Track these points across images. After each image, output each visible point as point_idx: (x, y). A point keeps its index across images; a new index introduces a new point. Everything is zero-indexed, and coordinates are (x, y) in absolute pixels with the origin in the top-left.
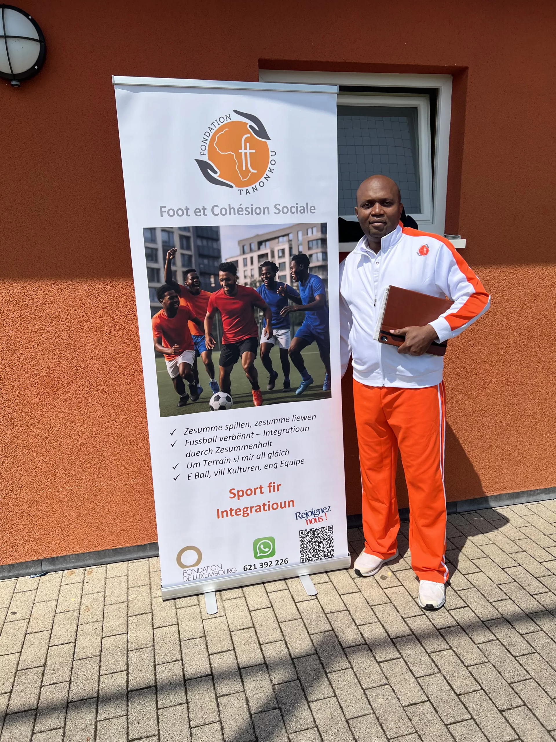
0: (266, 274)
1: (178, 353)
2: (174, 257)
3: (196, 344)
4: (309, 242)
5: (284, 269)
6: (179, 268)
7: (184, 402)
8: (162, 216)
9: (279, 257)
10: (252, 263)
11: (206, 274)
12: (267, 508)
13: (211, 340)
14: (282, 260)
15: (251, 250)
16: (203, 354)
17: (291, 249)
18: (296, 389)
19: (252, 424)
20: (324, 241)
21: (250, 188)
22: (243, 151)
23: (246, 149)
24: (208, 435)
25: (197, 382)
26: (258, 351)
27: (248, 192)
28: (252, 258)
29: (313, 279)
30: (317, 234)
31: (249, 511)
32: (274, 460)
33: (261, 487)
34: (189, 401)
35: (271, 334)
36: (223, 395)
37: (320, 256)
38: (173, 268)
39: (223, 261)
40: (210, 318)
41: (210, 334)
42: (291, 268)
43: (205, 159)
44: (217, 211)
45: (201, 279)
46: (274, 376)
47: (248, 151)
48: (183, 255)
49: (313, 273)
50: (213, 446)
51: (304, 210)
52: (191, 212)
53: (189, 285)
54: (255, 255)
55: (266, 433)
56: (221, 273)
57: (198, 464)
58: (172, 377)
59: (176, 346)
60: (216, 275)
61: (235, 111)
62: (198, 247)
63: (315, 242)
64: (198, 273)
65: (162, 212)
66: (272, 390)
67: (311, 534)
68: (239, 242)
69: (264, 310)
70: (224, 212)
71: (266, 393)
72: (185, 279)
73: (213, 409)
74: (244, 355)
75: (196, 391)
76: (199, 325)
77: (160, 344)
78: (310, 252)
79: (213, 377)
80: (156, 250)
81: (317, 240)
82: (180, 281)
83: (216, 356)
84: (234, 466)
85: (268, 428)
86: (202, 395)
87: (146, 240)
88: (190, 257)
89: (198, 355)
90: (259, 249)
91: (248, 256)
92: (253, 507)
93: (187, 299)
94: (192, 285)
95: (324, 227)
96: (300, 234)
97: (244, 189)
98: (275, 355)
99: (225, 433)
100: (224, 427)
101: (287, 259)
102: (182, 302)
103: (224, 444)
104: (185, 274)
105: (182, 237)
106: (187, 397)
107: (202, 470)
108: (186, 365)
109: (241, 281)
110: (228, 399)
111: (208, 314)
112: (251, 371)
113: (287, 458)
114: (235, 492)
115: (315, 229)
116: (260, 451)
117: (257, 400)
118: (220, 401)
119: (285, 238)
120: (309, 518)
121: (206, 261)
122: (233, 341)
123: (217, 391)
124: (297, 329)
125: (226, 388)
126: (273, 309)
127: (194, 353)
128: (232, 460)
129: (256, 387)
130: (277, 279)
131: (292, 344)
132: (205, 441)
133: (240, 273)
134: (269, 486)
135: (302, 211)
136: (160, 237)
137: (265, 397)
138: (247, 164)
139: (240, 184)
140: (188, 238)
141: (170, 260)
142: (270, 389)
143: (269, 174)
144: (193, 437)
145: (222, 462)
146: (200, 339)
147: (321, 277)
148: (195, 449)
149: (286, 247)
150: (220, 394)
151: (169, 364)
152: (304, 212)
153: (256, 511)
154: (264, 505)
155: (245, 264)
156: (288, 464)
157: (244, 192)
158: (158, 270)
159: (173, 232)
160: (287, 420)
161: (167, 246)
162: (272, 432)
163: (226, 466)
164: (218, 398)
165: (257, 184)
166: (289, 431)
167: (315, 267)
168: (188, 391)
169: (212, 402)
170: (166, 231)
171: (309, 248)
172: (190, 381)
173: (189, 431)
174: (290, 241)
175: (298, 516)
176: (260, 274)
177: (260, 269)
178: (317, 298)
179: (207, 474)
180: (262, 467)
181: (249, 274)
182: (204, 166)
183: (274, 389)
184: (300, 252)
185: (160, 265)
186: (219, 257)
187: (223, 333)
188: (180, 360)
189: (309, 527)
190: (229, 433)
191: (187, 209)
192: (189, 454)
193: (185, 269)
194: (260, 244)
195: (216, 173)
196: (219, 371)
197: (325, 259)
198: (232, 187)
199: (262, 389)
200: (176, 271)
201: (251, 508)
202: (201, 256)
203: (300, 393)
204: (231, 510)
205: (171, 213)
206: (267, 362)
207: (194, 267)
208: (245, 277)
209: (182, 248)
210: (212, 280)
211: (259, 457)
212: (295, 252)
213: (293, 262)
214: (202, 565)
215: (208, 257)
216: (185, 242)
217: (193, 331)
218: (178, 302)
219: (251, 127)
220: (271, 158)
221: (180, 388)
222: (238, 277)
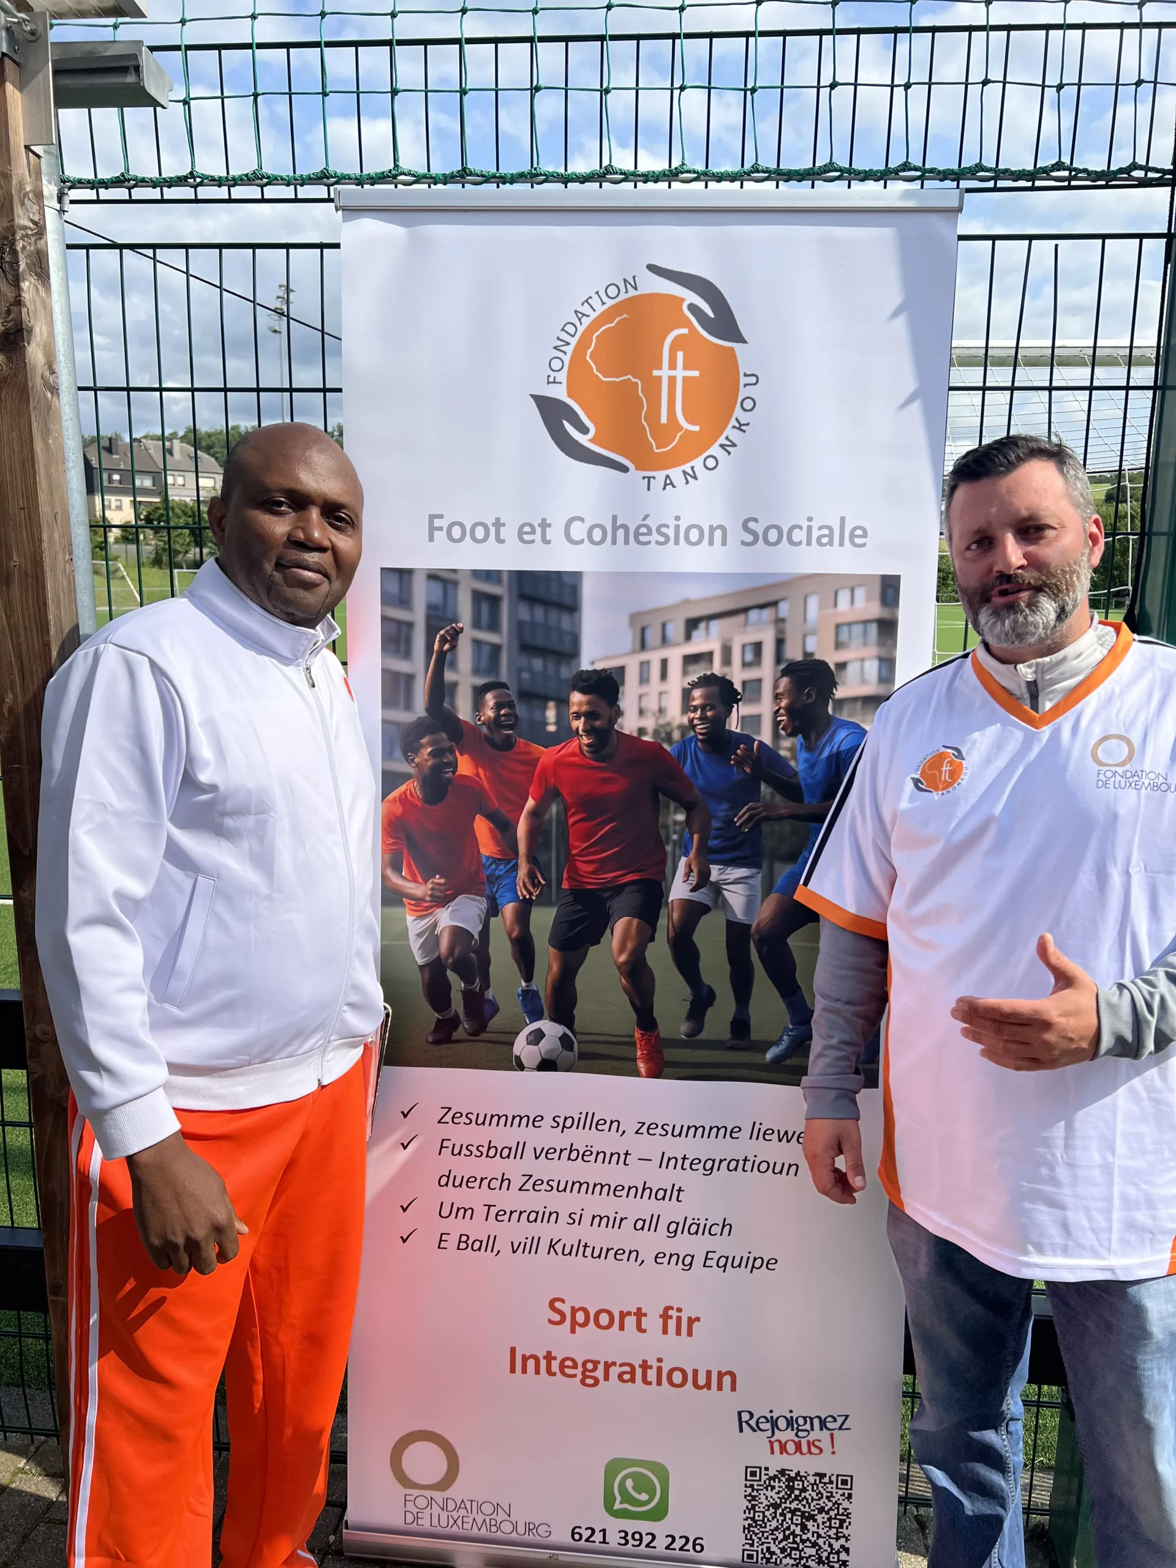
0: (703, 707)
1: (442, 900)
2: (453, 647)
3: (492, 880)
4: (838, 627)
5: (756, 698)
6: (463, 676)
7: (445, 1031)
8: (431, 539)
9: (745, 665)
10: (664, 675)
11: (534, 697)
12: (652, 1375)
13: (531, 876)
14: (751, 674)
15: (664, 641)
16: (509, 909)
17: (780, 643)
18: (766, 1046)
19: (630, 1126)
20: (887, 628)
21: (676, 474)
22: (664, 373)
23: (673, 366)
24: (504, 1136)
25: (486, 984)
26: (662, 922)
27: (668, 482)
28: (664, 663)
29: (842, 734)
30: (868, 606)
31: (599, 1373)
32: (684, 1244)
33: (640, 1314)
34: (460, 1033)
35: (704, 876)
36: (552, 1029)
37: (872, 668)
38: (449, 676)
39: (586, 665)
40: (535, 814)
41: (532, 859)
42: (777, 697)
43: (560, 393)
44: (578, 531)
45: (521, 710)
46: (702, 999)
47: (680, 373)
48: (477, 643)
49: (844, 716)
50: (515, 1169)
51: (831, 536)
52: (509, 533)
53: (488, 724)
54: (675, 656)
55: (665, 1161)
56: (577, 697)
57: (467, 1211)
58: (420, 961)
59: (438, 879)
60: (563, 702)
61: (652, 268)
62: (519, 626)
63: (857, 630)
64: (513, 693)
65: (432, 529)
66: (692, 1040)
67: (780, 1484)
68: (633, 618)
69: (689, 807)
71: (675, 1043)
72: (478, 704)
73: (521, 1067)
74: (620, 925)
75: (479, 1008)
76: (504, 827)
77: (398, 869)
78: (841, 656)
79: (528, 978)
80: (410, 625)
81: (865, 622)
82: (464, 710)
83: (543, 920)
84: (569, 1235)
85: (677, 1147)
86: (495, 1023)
87: (389, 600)
88: (496, 649)
89: (494, 910)
90: (688, 637)
91: (654, 657)
92: (614, 1364)
93: (478, 760)
94: (496, 723)
95: (889, 588)
96: (813, 603)
97: (660, 475)
98: (710, 939)
99: (546, 1136)
100: (548, 1122)
101: (767, 671)
102: (465, 766)
103: (543, 1169)
104: (479, 692)
105: (478, 597)
106: (455, 1022)
107: (477, 1229)
108: (459, 934)
109: (629, 724)
110: (565, 1041)
111: (530, 803)
112: (637, 975)
113: (722, 1245)
114: (566, 1309)
115: (860, 593)
116: (645, 1207)
117: (648, 1059)
118: (544, 1045)
119: (767, 614)
120: (778, 1435)
121: (538, 664)
122: (592, 882)
123: (536, 1015)
124: (783, 871)
125: (563, 1012)
126: (716, 807)
127: (482, 904)
128: (564, 1218)
129: (646, 1019)
130: (733, 725)
131: (765, 911)
132: (491, 1151)
133: (628, 700)
134: (665, 1317)
135: (825, 540)
136: (421, 594)
137: (672, 1054)
138: (672, 407)
139: (647, 462)
140: (494, 601)
141: (442, 655)
142: (691, 1034)
143: (735, 435)
144: (461, 1134)
145: (535, 1216)
146: (502, 870)
148: (463, 1167)
149: (768, 639)
150: (546, 1025)
151: (414, 925)
152: (831, 543)
153: (620, 1377)
154: (645, 1366)
155: (645, 677)
156: (726, 1263)
157: (658, 483)
158: (410, 678)
159: (455, 584)
160: (733, 1133)
161: (439, 617)
162: (684, 1162)
163: (545, 1231)
164: (537, 1037)
165: (698, 463)
166: (738, 1165)
167: (854, 700)
168: (457, 1003)
169: (521, 1046)
170: (443, 580)
171: (839, 645)
172: (467, 979)
173: (450, 1116)
174: (779, 621)
175: (745, 1421)
176: (686, 706)
177: (686, 694)
179: (488, 1244)
180: (648, 1255)
181: (651, 704)
182: (552, 412)
183: (702, 1036)
184: (807, 654)
185: (417, 665)
186: (573, 654)
188: (445, 918)
189: (776, 1463)
190: (560, 1140)
191: (498, 524)
192: (447, 1180)
193: (480, 681)
194: (692, 624)
195: (584, 430)
196: (548, 960)
197: (887, 676)
198: (625, 469)
199: (665, 1030)
200: (455, 685)
201: (608, 1366)
202: (527, 648)
203: (777, 1060)
204: (549, 1357)
205: (456, 532)
206: (686, 955)
207: (504, 677)
208: (641, 712)
209: (477, 624)
210: (551, 714)
211: (641, 1225)
212: (793, 653)
213: (784, 681)
214: (456, 1491)
215: (543, 652)
216: (485, 608)
217: (487, 847)
218: (454, 765)
219: (693, 308)
220: (743, 393)
221: (438, 993)
222: (619, 713)
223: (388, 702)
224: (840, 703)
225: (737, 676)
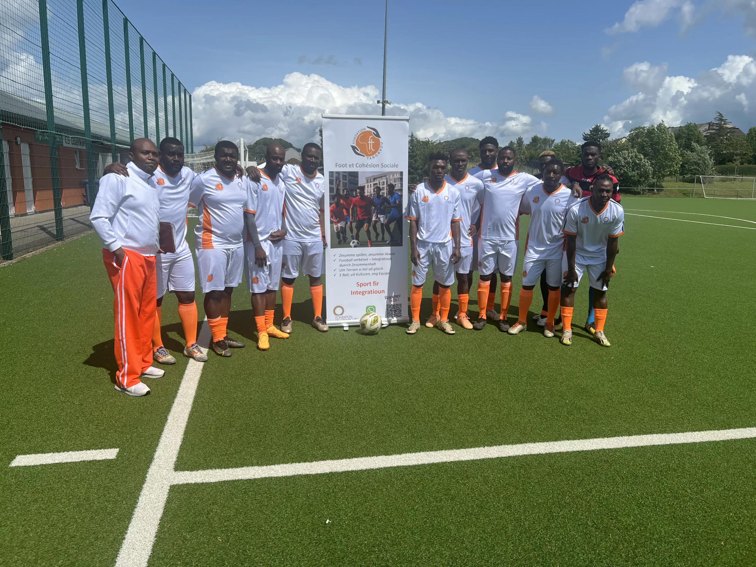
0: (376, 191)
1: (338, 222)
2: (340, 183)
3: (346, 219)
4: (395, 179)
5: (384, 190)
7: (340, 243)
8: (336, 167)
9: (382, 185)
10: (371, 187)
12: (372, 292)
13: (352, 218)
14: (383, 186)
15: (371, 182)
16: (349, 223)
18: (387, 241)
19: (368, 255)
20: (401, 179)
21: (372, 157)
22: (370, 142)
23: (371, 141)
24: (349, 258)
25: (346, 235)
26: (371, 224)
28: (371, 185)
29: (396, 195)
30: (399, 176)
31: (365, 293)
32: (376, 271)
33: (370, 283)
35: (377, 216)
36: (356, 241)
37: (400, 185)
38: (339, 188)
39: (359, 185)
41: (352, 215)
42: (387, 190)
43: (355, 145)
44: (358, 165)
45: (350, 192)
46: (377, 235)
47: (372, 142)
48: (343, 182)
49: (396, 192)
50: (351, 263)
51: (393, 166)
52: (348, 166)
53: (345, 195)
54: (372, 184)
55: (373, 259)
56: (358, 190)
57: (344, 270)
58: (336, 232)
59: (338, 219)
60: (356, 191)
61: (368, 127)
62: (349, 180)
63: (397, 179)
64: (349, 190)
65: (336, 165)
66: (376, 241)
67: (391, 307)
68: (366, 178)
69: (375, 206)
70: (360, 166)
72: (343, 192)
73: (351, 247)
74: (365, 225)
75: (345, 239)
76: (348, 211)
77: (332, 218)
78: (395, 183)
79: (352, 233)
81: (398, 178)
82: (341, 193)
84: (359, 272)
85: (374, 257)
87: (330, 176)
88: (346, 183)
89: (347, 223)
90: (374, 181)
91: (369, 184)
92: (366, 291)
93: (343, 200)
94: (346, 195)
95: (401, 173)
96: (391, 176)
97: (369, 157)
98: (378, 226)
100: (356, 255)
101: (385, 186)
102: (342, 201)
103: (355, 263)
104: (344, 190)
105: (343, 175)
106: (341, 241)
107: (346, 273)
108: (342, 227)
109: (366, 194)
110: (358, 243)
111: (352, 207)
112: (368, 232)
113: (381, 271)
114: (359, 284)
115: (397, 174)
116: (370, 267)
117: (370, 244)
119: (385, 177)
120: (391, 299)
121: (352, 185)
122: (361, 218)
123: (353, 239)
124: (388, 215)
125: (357, 238)
126: (379, 206)
127: (345, 222)
128: (359, 270)
129: (370, 239)
130: (381, 194)
131: (386, 221)
132: (347, 260)
133: (366, 191)
134: (374, 283)
136: (335, 175)
137: (373, 243)
138: (371, 147)
139: (367, 155)
140: (346, 176)
141: (338, 184)
142: (376, 240)
143: (380, 151)
144: (343, 258)
145: (354, 270)
146: (348, 217)
147: (399, 194)
148: (343, 263)
149: (385, 181)
150: (355, 241)
151: (335, 226)
153: (368, 293)
156: (382, 274)
157: (369, 158)
158: (333, 188)
159: (340, 173)
160: (383, 254)
162: (375, 259)
163: (356, 272)
165: (375, 155)
166: (383, 259)
167: (397, 190)
168: (342, 238)
170: (338, 173)
172: (343, 234)
173: (341, 255)
174: (387, 179)
175: (386, 298)
176: (374, 191)
177: (374, 189)
178: (398, 202)
179: (347, 275)
180: (371, 274)
181: (369, 191)
182: (354, 148)
183: (378, 240)
184: (391, 183)
185: (334, 186)
186: (358, 184)
188: (339, 225)
189: (391, 304)
190: (357, 258)
191: (346, 164)
192: (341, 265)
193: (344, 188)
194: (374, 179)
195: (358, 150)
196: (355, 231)
197: (402, 186)
198: (364, 156)
199: (372, 240)
202: (351, 183)
203: (388, 243)
204: (357, 292)
205: (340, 166)
206: (375, 228)
207: (347, 187)
208: (368, 192)
209: (343, 179)
210: (354, 193)
211: (370, 269)
212: (389, 183)
213: (388, 187)
214: (344, 315)
216: (344, 177)
217: (345, 214)
218: (340, 201)
219: (373, 133)
220: (381, 145)
221: (338, 237)
222: (364, 192)
223: (330, 192)
224: (395, 190)
225: (381, 187)
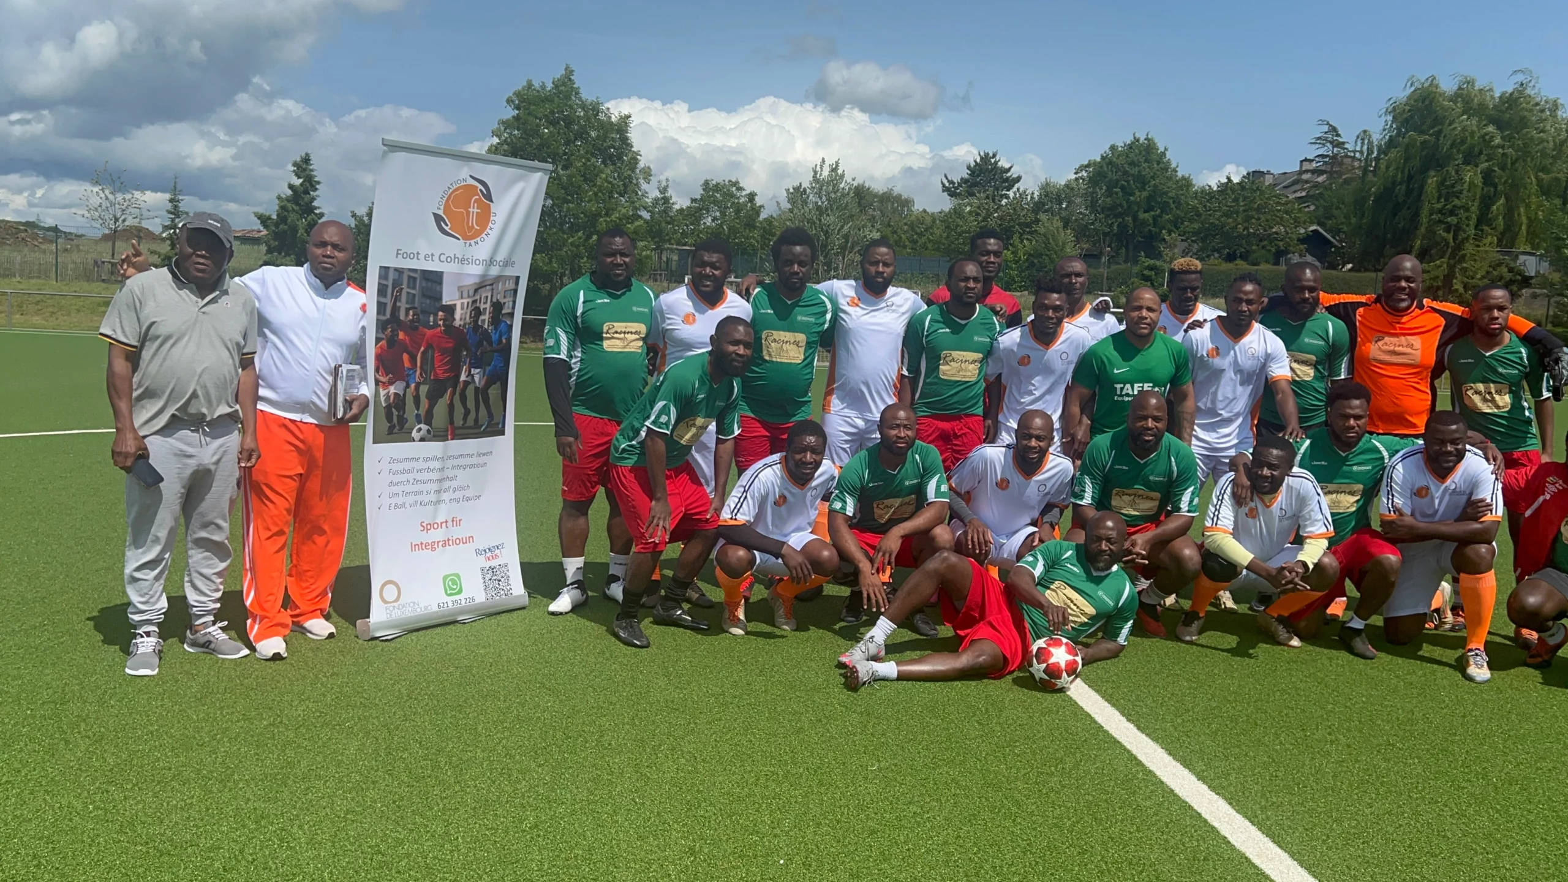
0: (474, 317)
1: (391, 383)
2: (400, 295)
3: (408, 375)
4: (504, 291)
6: (403, 305)
7: (391, 431)
8: (397, 257)
11: (426, 313)
12: (451, 542)
13: (421, 374)
14: (485, 306)
15: (467, 296)
16: (413, 386)
17: (492, 296)
18: (482, 426)
20: (515, 291)
21: (472, 242)
22: (471, 210)
23: (474, 207)
24: (408, 465)
25: (404, 413)
28: (467, 303)
29: (503, 325)
30: (512, 285)
31: (436, 546)
32: (458, 494)
33: (446, 522)
34: (395, 431)
35: (470, 371)
39: (444, 303)
40: (423, 353)
41: (421, 368)
42: (489, 313)
43: (441, 213)
44: (443, 258)
45: (421, 317)
46: (467, 412)
47: (476, 210)
49: (504, 319)
50: (410, 477)
51: (505, 264)
52: (421, 257)
53: (410, 321)
55: (454, 468)
56: (440, 313)
57: (397, 495)
58: (384, 405)
59: (391, 376)
61: (471, 176)
62: (422, 288)
63: (509, 292)
64: (419, 311)
65: (398, 254)
67: (490, 572)
68: (458, 288)
69: (467, 350)
70: (449, 260)
71: (459, 428)
72: (407, 314)
73: (414, 441)
74: (446, 392)
75: (402, 421)
76: (413, 359)
77: (379, 373)
79: (418, 410)
80: (387, 286)
81: (511, 290)
83: (424, 389)
84: (426, 499)
85: (456, 463)
86: (407, 426)
87: (380, 277)
88: (414, 295)
89: (408, 386)
90: (474, 295)
91: (464, 301)
92: (440, 541)
93: (406, 334)
94: (412, 321)
95: (518, 278)
96: (500, 284)
97: (468, 242)
98: (470, 393)
99: (421, 465)
100: (422, 459)
101: (488, 305)
102: (401, 335)
103: (419, 476)
104: (407, 310)
105: (410, 277)
106: (394, 426)
107: (400, 500)
108: (396, 394)
111: (422, 349)
112: (451, 406)
113: (468, 493)
114: (425, 525)
115: (511, 281)
117: (451, 434)
118: (421, 432)
119: (491, 288)
120: (488, 555)
121: (428, 301)
122: (441, 377)
123: (419, 423)
124: (488, 369)
125: (427, 421)
126: (473, 349)
127: (404, 384)
128: (425, 493)
129: (452, 423)
130: (480, 322)
131: (483, 382)
132: (405, 471)
134: (453, 521)
136: (392, 275)
137: (457, 432)
138: (473, 221)
139: (466, 238)
140: (415, 279)
141: (396, 296)
142: (464, 424)
143: (490, 232)
144: (396, 467)
145: (416, 493)
146: (411, 372)
147: (509, 323)
148: (396, 478)
150: (422, 426)
151: (384, 393)
152: (505, 266)
153: (443, 546)
154: (449, 540)
156: (468, 499)
157: (468, 245)
158: (385, 304)
159: (403, 272)
160: (471, 456)
161: (396, 284)
162: (458, 467)
164: (420, 430)
165: (478, 239)
166: (471, 466)
168: (395, 420)
169: (414, 434)
170: (399, 271)
171: (505, 297)
172: (398, 411)
173: (393, 461)
174: (493, 290)
175: (478, 552)
176: (470, 317)
177: (470, 313)
178: (504, 341)
180: (447, 501)
182: (438, 218)
183: (466, 425)
184: (497, 300)
187: (433, 368)
188: (392, 390)
189: (488, 564)
190: (425, 465)
191: (418, 254)
192: (392, 484)
193: (408, 306)
195: (447, 225)
196: (424, 403)
198: (459, 239)
199: (456, 425)
200: (400, 307)
201: (438, 542)
202: (424, 296)
203: (484, 430)
204: (422, 544)
205: (405, 255)
206: (463, 399)
207: (416, 305)
213: (492, 309)
215: (430, 297)
216: (411, 280)
217: (407, 364)
218: (398, 335)
219: (481, 190)
220: (492, 218)
221: (389, 417)
222: (454, 319)
224: (503, 315)
